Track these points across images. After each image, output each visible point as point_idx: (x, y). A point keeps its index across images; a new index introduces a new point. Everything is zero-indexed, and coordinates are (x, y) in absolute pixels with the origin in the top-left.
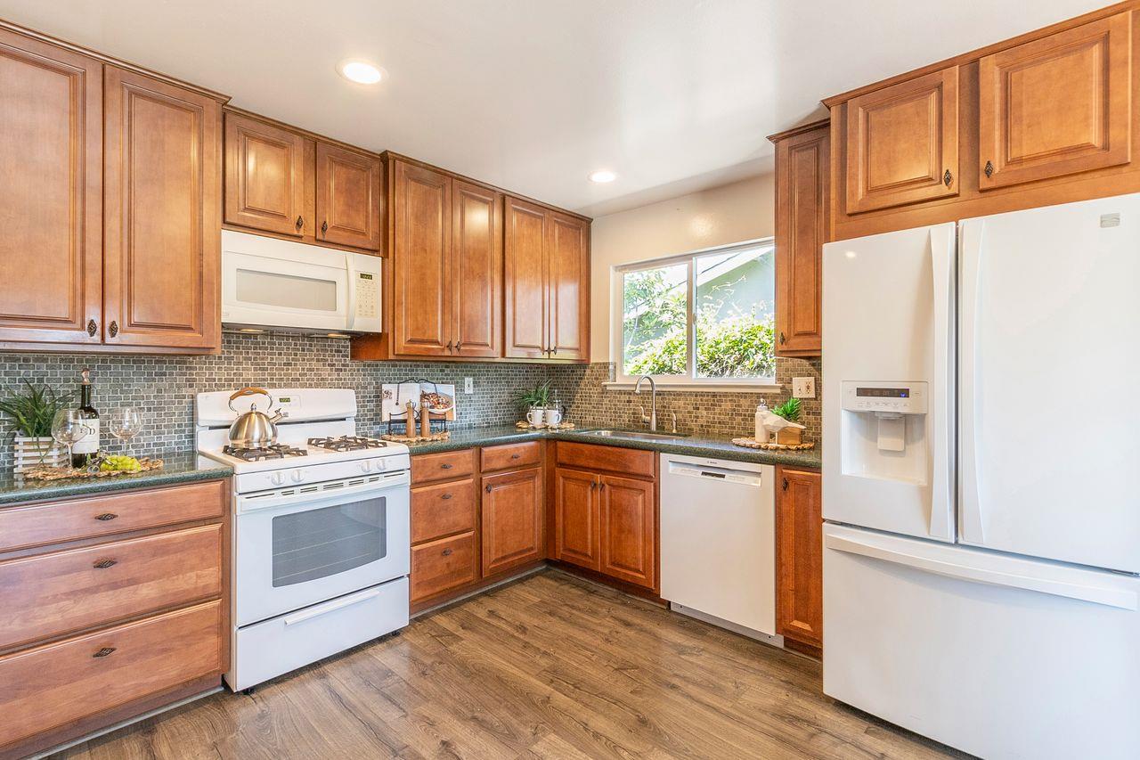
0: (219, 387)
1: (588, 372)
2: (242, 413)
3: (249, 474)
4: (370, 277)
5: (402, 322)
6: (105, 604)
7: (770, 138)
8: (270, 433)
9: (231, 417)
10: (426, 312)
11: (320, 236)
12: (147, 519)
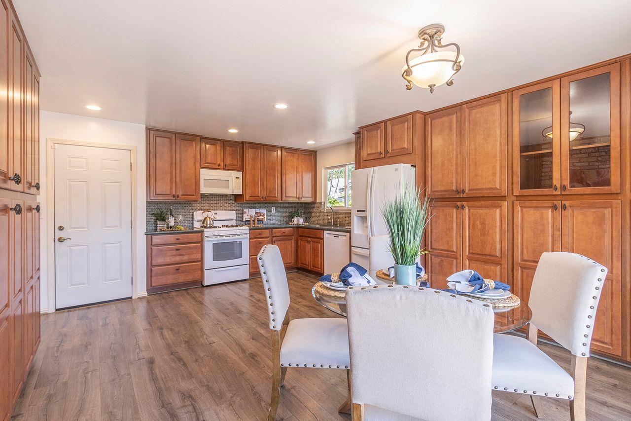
0: (199, 210)
1: (316, 205)
2: (205, 217)
3: (207, 232)
4: (239, 178)
5: (248, 191)
6: (178, 259)
7: (353, 134)
8: (212, 223)
9: (202, 218)
10: (255, 188)
11: (224, 168)
12: (186, 240)
